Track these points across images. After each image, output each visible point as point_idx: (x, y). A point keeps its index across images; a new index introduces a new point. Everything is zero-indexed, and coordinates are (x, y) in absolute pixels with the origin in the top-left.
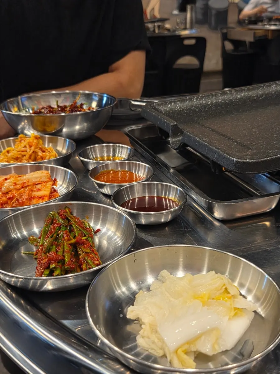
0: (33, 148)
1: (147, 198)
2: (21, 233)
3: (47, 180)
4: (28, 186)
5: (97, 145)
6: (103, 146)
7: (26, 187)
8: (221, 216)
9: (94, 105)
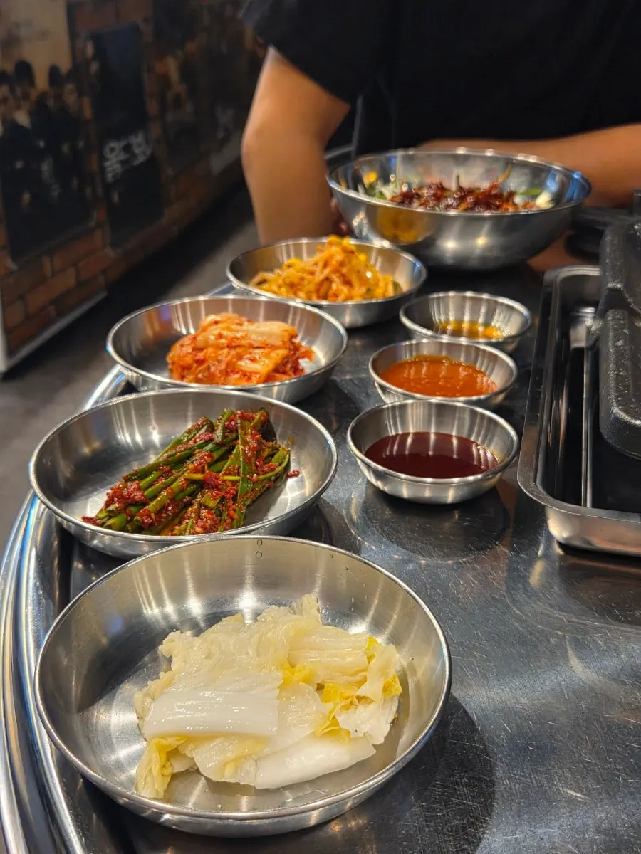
0: (327, 271)
1: (433, 437)
2: (132, 435)
3: (279, 343)
4: (239, 346)
5: (451, 294)
6: (465, 298)
7: (235, 347)
8: (565, 535)
9: (543, 201)
